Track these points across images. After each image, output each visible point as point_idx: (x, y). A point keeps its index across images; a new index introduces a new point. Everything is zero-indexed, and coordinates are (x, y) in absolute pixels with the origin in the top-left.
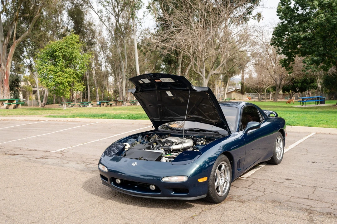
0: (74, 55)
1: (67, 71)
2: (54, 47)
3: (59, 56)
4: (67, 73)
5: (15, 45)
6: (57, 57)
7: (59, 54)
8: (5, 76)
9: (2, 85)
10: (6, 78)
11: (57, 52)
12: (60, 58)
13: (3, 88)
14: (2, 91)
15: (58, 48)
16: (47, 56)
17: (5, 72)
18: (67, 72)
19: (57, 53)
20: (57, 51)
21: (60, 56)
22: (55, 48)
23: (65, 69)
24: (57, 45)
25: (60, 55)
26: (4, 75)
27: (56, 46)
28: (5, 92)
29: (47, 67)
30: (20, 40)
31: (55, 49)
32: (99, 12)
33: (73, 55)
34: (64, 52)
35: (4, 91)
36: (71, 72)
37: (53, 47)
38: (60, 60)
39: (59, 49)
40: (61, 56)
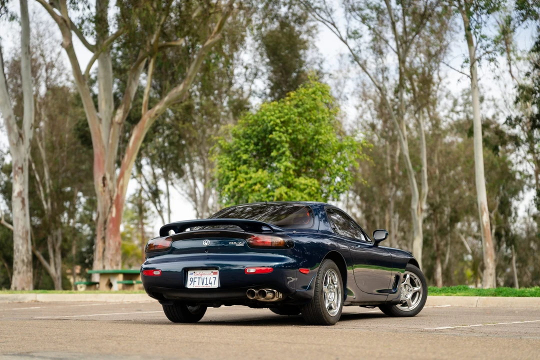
0: (322, 138)
1: (301, 184)
2: (269, 119)
3: (281, 142)
4: (302, 191)
5: (145, 122)
6: (275, 145)
7: (280, 137)
8: (114, 210)
9: (103, 235)
10: (114, 215)
11: (276, 131)
12: (283, 147)
13: (104, 242)
14: (101, 250)
15: (278, 121)
16: (247, 144)
17: (114, 198)
18: (302, 187)
19: (274, 135)
20: (277, 128)
21: (283, 141)
22: (271, 120)
23: (296, 180)
24: (277, 112)
25: (285, 139)
26: (111, 207)
27: (272, 115)
28: (108, 254)
29: (247, 173)
30: (158, 110)
31: (272, 123)
32: (350, 37)
33: (318, 140)
34: (294, 131)
35: (106, 252)
36: (311, 186)
37: (265, 118)
38: (284, 153)
39: (282, 122)
40: (287, 142)
